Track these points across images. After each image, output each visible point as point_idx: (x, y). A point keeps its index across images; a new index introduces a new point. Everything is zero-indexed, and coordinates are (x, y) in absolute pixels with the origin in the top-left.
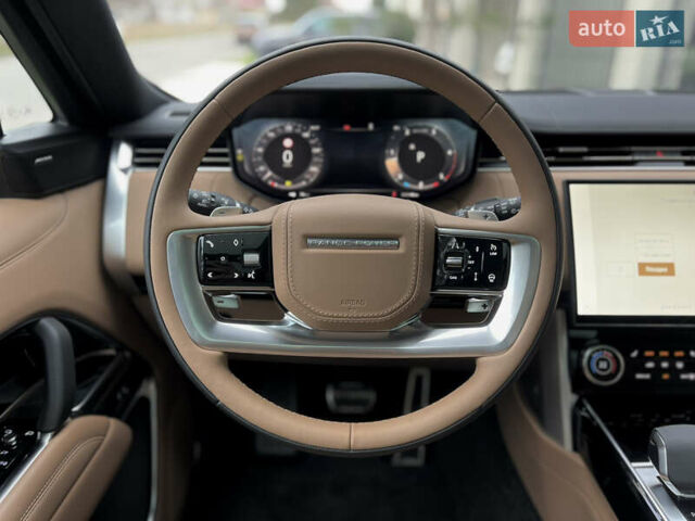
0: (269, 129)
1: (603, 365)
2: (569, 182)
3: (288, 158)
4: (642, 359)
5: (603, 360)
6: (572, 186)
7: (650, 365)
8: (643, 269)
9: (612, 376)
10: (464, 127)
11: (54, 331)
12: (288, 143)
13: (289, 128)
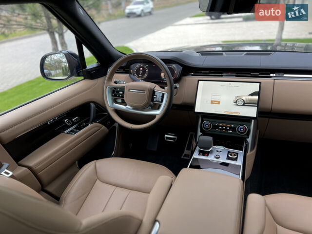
0: (138, 65)
1: (207, 126)
3: (141, 73)
5: (207, 124)
6: (200, 82)
7: (220, 127)
8: (212, 102)
9: (209, 128)
10: (180, 66)
11: (92, 105)
12: (141, 69)
13: (142, 65)
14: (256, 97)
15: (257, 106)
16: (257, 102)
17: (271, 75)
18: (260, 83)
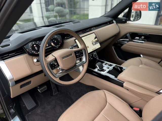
0: (30, 44)
3: (36, 48)
6: (76, 40)
10: (59, 35)
13: (34, 43)
15: (99, 42)
18: (94, 33)
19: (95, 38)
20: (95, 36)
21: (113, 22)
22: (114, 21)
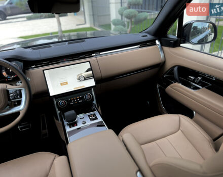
1: (63, 104)
2: (44, 70)
4: (71, 100)
7: (73, 101)
8: (62, 84)
10: (19, 62)
14: (91, 72)
15: (94, 78)
16: (92, 75)
17: (93, 55)
18: (89, 62)
19: (87, 71)
20: (90, 67)
21: (155, 43)
22: (157, 42)
